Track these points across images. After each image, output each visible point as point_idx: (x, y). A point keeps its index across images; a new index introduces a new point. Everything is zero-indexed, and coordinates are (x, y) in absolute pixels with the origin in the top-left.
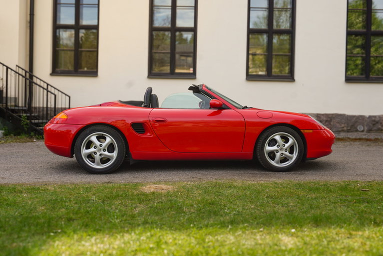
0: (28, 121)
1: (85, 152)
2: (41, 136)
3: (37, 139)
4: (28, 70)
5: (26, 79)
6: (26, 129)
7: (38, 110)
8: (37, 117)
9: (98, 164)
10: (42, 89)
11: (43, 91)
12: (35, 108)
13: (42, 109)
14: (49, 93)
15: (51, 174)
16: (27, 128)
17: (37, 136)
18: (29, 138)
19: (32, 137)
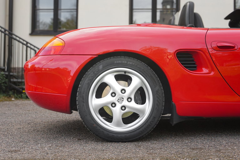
0: (7, 80)
1: (94, 103)
2: (20, 95)
3: (16, 98)
4: (7, 28)
5: (5, 35)
6: (4, 88)
7: (17, 70)
8: (16, 77)
9: (118, 125)
10: (21, 45)
11: (23, 47)
12: (15, 69)
13: (21, 69)
14: (29, 49)
15: (36, 142)
16: (5, 86)
17: (15, 95)
18: (8, 98)
19: (10, 97)
